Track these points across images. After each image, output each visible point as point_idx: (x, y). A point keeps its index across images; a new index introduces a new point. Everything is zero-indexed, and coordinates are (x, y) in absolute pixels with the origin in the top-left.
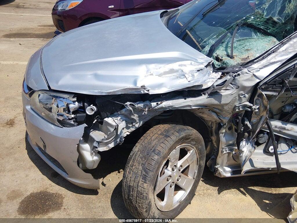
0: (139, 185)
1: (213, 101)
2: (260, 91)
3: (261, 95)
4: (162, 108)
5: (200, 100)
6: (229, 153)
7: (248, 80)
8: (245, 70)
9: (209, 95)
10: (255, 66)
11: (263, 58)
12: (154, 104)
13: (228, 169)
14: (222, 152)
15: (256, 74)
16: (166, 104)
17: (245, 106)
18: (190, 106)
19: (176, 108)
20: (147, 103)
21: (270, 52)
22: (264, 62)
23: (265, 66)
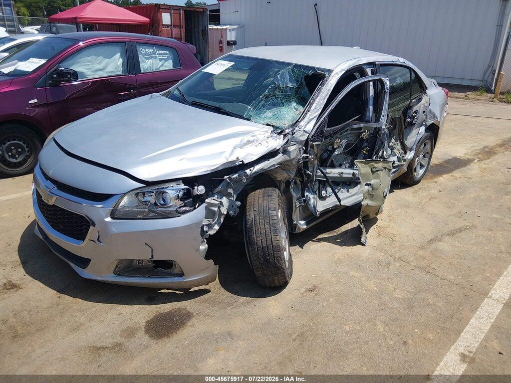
0: (273, 240)
1: (286, 157)
2: (310, 143)
3: (312, 146)
4: (256, 172)
5: (279, 158)
6: (299, 206)
7: (302, 135)
8: (297, 128)
9: (282, 153)
10: (302, 124)
11: (304, 117)
12: (248, 171)
13: (303, 222)
14: (296, 206)
15: (305, 129)
16: (257, 168)
17: (303, 158)
18: (274, 165)
19: (265, 169)
20: (241, 172)
21: (305, 112)
22: (306, 120)
23: (308, 123)
